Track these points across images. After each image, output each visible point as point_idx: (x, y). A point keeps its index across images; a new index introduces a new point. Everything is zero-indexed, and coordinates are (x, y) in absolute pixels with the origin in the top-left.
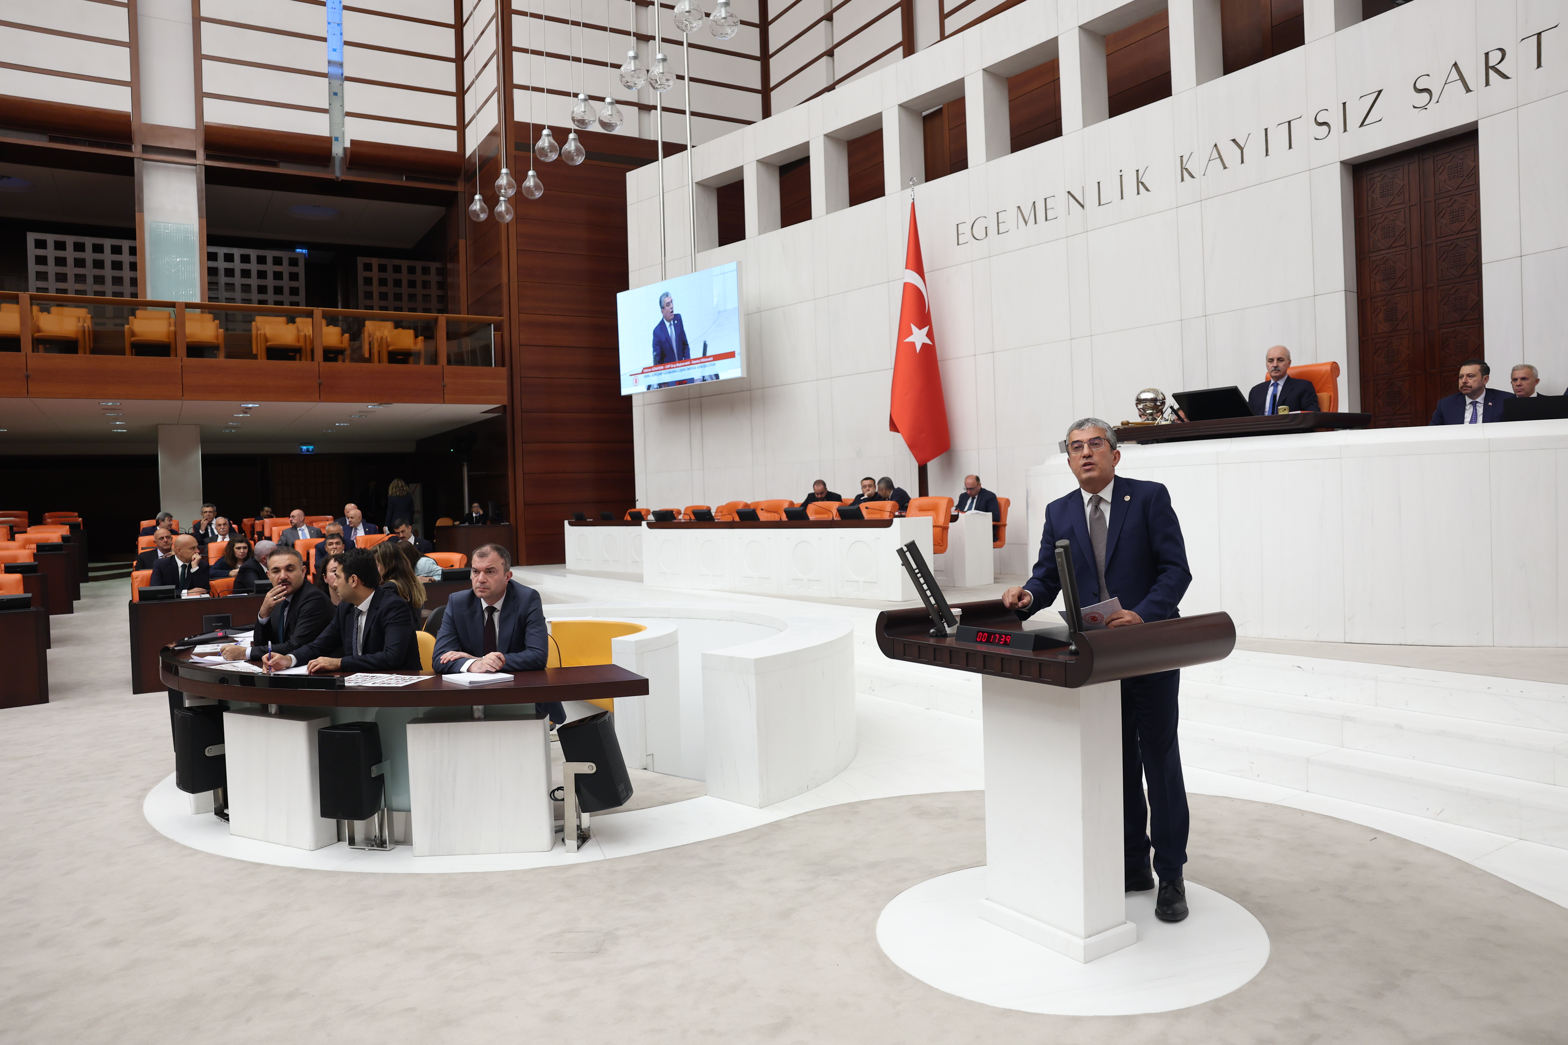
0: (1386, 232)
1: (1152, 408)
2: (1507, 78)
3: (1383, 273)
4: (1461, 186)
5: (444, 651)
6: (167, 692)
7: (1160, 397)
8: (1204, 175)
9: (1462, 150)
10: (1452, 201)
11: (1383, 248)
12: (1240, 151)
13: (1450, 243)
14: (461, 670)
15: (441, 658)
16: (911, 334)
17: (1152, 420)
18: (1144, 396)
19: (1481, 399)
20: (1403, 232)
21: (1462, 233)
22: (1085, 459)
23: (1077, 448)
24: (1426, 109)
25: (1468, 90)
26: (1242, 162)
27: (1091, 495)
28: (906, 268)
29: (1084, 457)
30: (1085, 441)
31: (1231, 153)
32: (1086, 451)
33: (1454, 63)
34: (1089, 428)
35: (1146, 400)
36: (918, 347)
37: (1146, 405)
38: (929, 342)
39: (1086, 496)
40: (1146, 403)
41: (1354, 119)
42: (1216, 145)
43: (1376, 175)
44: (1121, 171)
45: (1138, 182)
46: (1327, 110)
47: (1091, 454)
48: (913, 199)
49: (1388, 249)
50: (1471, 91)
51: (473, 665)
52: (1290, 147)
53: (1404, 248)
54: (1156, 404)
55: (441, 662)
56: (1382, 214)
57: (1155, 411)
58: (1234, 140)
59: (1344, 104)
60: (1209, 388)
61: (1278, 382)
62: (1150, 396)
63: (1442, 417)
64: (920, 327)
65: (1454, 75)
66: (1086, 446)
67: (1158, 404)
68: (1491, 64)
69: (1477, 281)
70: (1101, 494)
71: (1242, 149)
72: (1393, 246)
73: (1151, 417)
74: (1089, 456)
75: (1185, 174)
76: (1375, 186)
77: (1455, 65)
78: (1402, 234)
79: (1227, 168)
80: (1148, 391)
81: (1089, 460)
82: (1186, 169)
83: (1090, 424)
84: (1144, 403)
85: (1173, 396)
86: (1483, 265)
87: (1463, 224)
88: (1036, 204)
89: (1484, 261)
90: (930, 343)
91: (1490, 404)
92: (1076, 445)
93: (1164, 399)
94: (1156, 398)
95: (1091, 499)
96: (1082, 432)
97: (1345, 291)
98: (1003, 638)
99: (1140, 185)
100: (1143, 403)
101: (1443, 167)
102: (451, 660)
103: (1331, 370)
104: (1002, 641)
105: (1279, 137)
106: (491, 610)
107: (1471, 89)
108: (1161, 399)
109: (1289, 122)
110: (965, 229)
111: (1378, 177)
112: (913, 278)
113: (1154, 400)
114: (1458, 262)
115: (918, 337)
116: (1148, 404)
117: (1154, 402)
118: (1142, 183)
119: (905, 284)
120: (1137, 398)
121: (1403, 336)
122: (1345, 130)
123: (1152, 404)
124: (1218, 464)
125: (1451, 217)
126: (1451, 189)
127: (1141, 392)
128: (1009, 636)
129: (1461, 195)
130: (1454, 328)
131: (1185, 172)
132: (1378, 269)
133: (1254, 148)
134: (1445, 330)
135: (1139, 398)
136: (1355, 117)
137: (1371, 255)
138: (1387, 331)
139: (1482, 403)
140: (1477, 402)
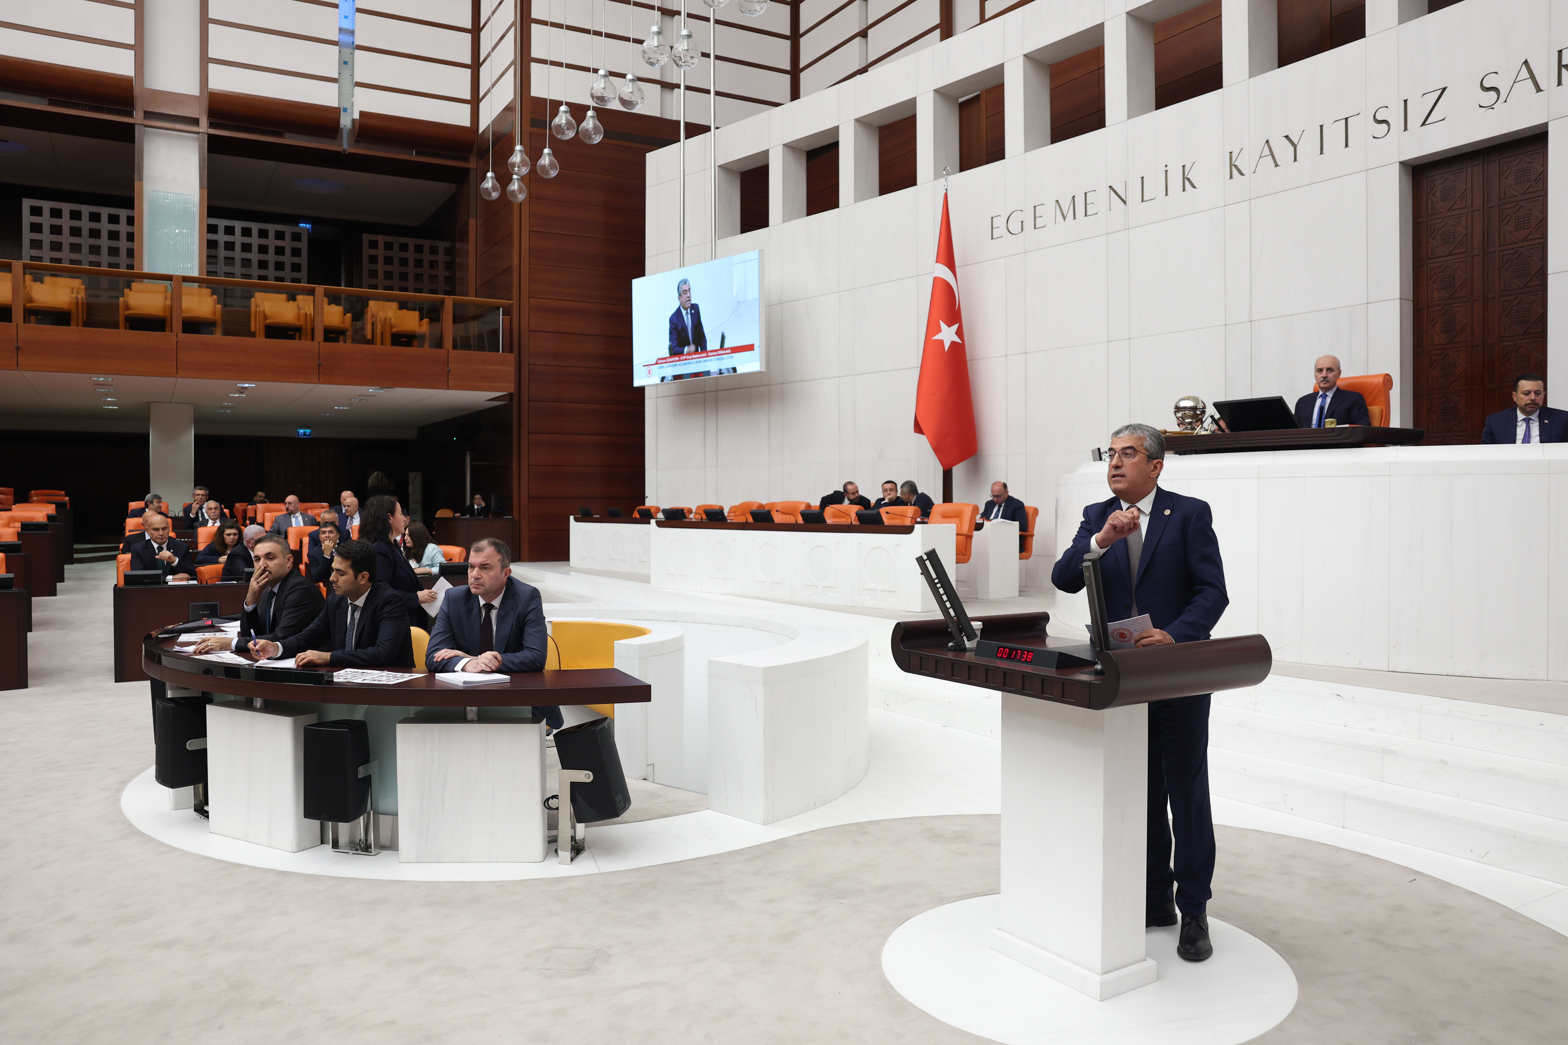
0: (1446, 238)
1: (1191, 416)
3: (1441, 281)
4: (1527, 192)
5: (438, 649)
6: (149, 681)
7: (1200, 406)
8: (1254, 172)
9: (1531, 153)
10: (1518, 207)
11: (1443, 255)
12: (1293, 148)
13: (1513, 251)
14: (456, 669)
15: (435, 655)
16: (940, 331)
17: (1191, 430)
18: (1183, 404)
19: (1535, 416)
20: (1464, 239)
21: (1527, 241)
24: (1493, 108)
25: (1539, 89)
26: (1295, 160)
28: (936, 262)
31: (1283, 151)
33: (1524, 60)
35: (1185, 408)
36: (947, 346)
37: (1185, 414)
38: (958, 340)
40: (1185, 411)
41: (1416, 118)
42: (1267, 141)
43: (1437, 177)
44: (1166, 166)
45: (1184, 178)
46: (1387, 107)
48: (946, 190)
49: (1448, 256)
50: (1542, 91)
51: (468, 664)
52: (1347, 146)
53: (1463, 255)
54: (1195, 412)
55: (435, 660)
56: (1442, 219)
57: (1194, 421)
58: (1287, 137)
59: (1406, 101)
60: (1253, 398)
61: (1327, 394)
62: (1189, 404)
63: (1491, 434)
64: (950, 325)
65: (1525, 73)
67: (1198, 412)
68: (1564, 63)
69: (1541, 292)
71: (1295, 146)
72: (1453, 253)
73: (1190, 426)
74: (1118, 467)
75: (1234, 170)
76: (1435, 189)
77: (1525, 63)
78: (1463, 241)
79: (1278, 166)
80: (1188, 399)
81: (1118, 472)
82: (1236, 165)
84: (1183, 411)
85: (1213, 405)
86: (1549, 276)
87: (1528, 231)
88: (1075, 198)
89: (1549, 272)
90: (959, 341)
91: (1548, 423)
93: (1205, 407)
94: (1196, 406)
96: (1119, 440)
97: (1400, 299)
99: (1186, 181)
100: (1182, 411)
101: (1509, 171)
102: (445, 658)
103: (1384, 382)
105: (1334, 135)
106: (489, 607)
107: (1542, 89)
108: (1201, 408)
109: (1346, 119)
110: (1000, 222)
111: (1439, 180)
112: (944, 272)
113: (1194, 409)
114: (1523, 272)
115: (947, 335)
116: (1187, 412)
117: (1193, 411)
118: (1188, 179)
119: (935, 279)
120: (1176, 406)
121: (1460, 349)
122: (1406, 129)
123: (1192, 412)
124: (1259, 478)
125: (1516, 224)
126: (1517, 194)
127: (1181, 400)
128: (1031, 653)
129: (1527, 201)
130: (1516, 342)
131: (1234, 168)
132: (1436, 276)
133: (1308, 146)
134: (1506, 343)
135: (1178, 405)
136: (1416, 116)
137: (1430, 261)
138: (1444, 343)
139: (1537, 420)
140: (1530, 419)
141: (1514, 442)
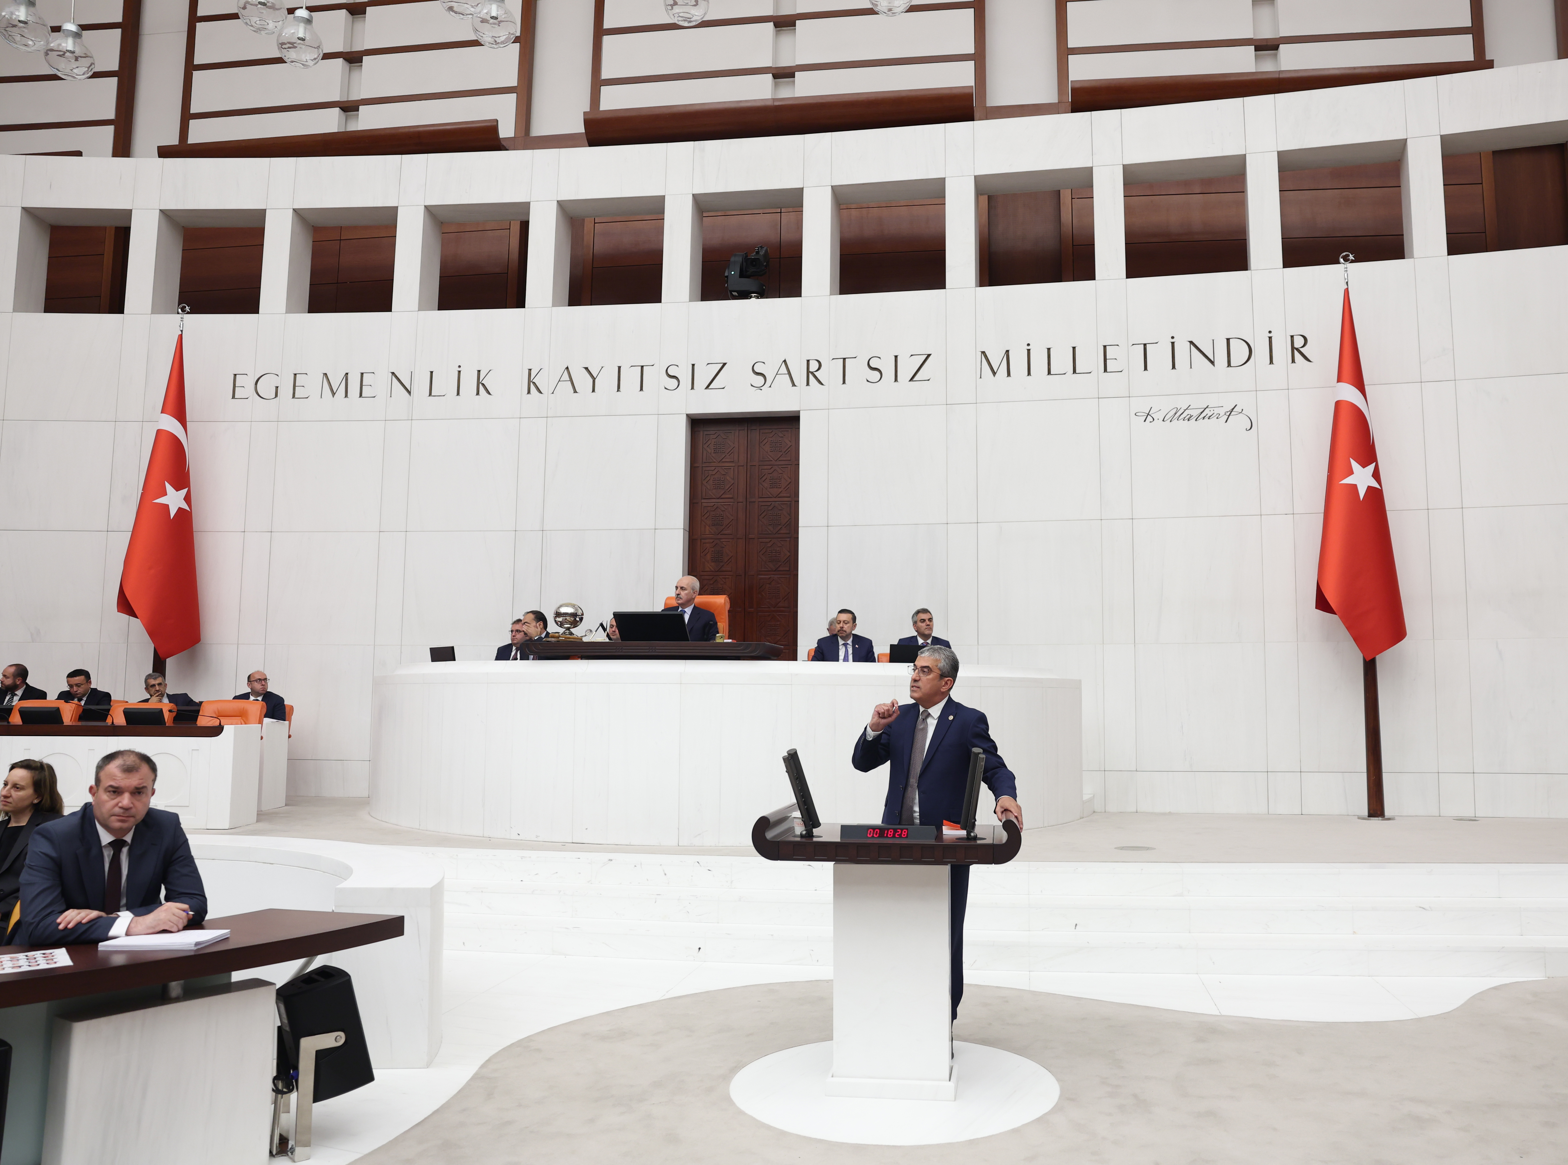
0: (717, 483)
1: (571, 623)
2: (822, 384)
3: (713, 519)
4: (780, 459)
5: (53, 912)
7: (580, 613)
8: (553, 393)
9: (782, 430)
10: (772, 470)
11: (715, 497)
12: (592, 380)
13: (769, 504)
14: (112, 933)
16: (164, 494)
17: (569, 635)
18: (563, 610)
19: (850, 642)
21: (779, 497)
24: (761, 390)
25: (794, 385)
26: (593, 391)
28: (162, 412)
31: (583, 381)
33: (784, 360)
35: (566, 614)
36: (173, 513)
37: (566, 619)
38: (186, 508)
40: (566, 617)
41: (702, 382)
42: (567, 368)
44: (460, 366)
45: (479, 382)
46: (678, 366)
48: (182, 331)
49: (718, 499)
50: (795, 386)
51: (132, 925)
52: (641, 389)
53: (732, 500)
54: (575, 619)
55: (61, 927)
56: (714, 468)
57: (572, 626)
58: (586, 369)
59: (693, 365)
60: (654, 611)
61: (686, 610)
62: (570, 610)
63: (822, 653)
64: (178, 488)
65: (783, 370)
67: (578, 619)
68: (811, 370)
69: (789, 539)
70: (930, 711)
71: (594, 379)
72: (722, 497)
73: (567, 631)
75: (532, 387)
76: (709, 442)
77: (785, 361)
78: (731, 488)
79: (577, 392)
80: (567, 605)
82: (534, 383)
84: (564, 617)
86: (799, 528)
87: (781, 490)
88: (349, 375)
89: (800, 524)
90: (188, 509)
91: (857, 646)
93: (583, 615)
94: (576, 613)
97: (684, 529)
99: (481, 386)
100: (562, 617)
101: (766, 440)
104: (897, 835)
105: (631, 378)
106: (117, 845)
108: (580, 614)
109: (642, 367)
110: (247, 383)
111: (712, 434)
112: (170, 424)
113: (574, 615)
114: (775, 522)
115: (174, 499)
116: (568, 618)
117: (574, 617)
118: (483, 385)
119: (159, 432)
120: (557, 612)
121: (727, 577)
122: (692, 388)
123: (572, 619)
124: (681, 684)
125: (771, 482)
126: (772, 460)
127: (561, 606)
129: (780, 466)
130: (770, 576)
131: (532, 385)
132: (708, 514)
133: (607, 381)
134: (762, 576)
135: (558, 611)
136: (702, 380)
137: (703, 501)
138: (713, 570)
139: (851, 644)
140: (848, 644)
141: (838, 660)
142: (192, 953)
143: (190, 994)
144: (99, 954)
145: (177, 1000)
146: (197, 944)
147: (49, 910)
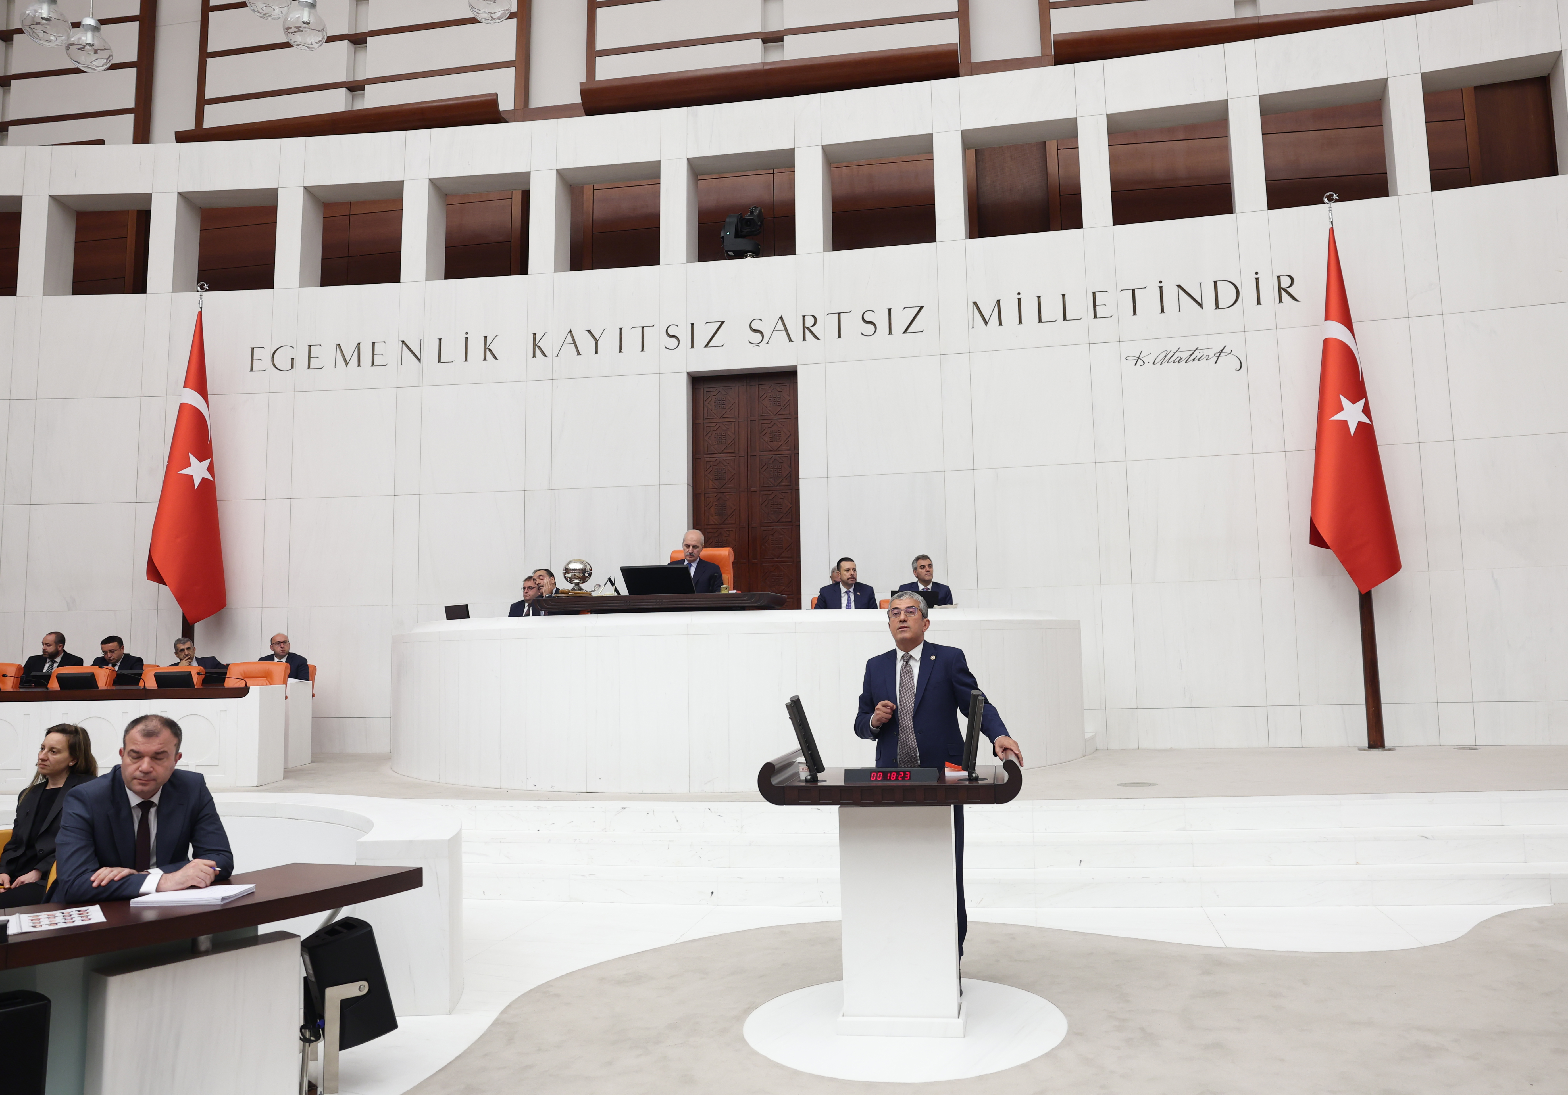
0: (718, 439)
1: (581, 578)
2: (818, 339)
3: (715, 473)
4: (779, 413)
5: (87, 870)
7: (588, 568)
8: (557, 356)
9: (781, 385)
10: (772, 424)
11: (717, 452)
12: (594, 343)
13: (770, 457)
14: (143, 889)
15: (92, 878)
16: (189, 465)
17: (579, 590)
18: (572, 566)
19: (852, 590)
20: (733, 442)
21: (779, 450)
22: (901, 623)
23: (896, 614)
24: (759, 346)
25: (791, 340)
26: (596, 352)
27: (903, 653)
28: (184, 387)
29: (900, 621)
30: (902, 609)
31: (586, 343)
32: (902, 617)
33: (780, 316)
34: (906, 599)
35: (575, 570)
36: (197, 482)
37: (575, 575)
38: (210, 478)
39: (900, 654)
40: (575, 573)
41: (701, 340)
42: (570, 331)
43: (712, 389)
44: (467, 333)
45: (485, 348)
46: (677, 326)
47: (906, 619)
48: (201, 308)
49: (720, 454)
50: (792, 341)
51: (162, 881)
52: (643, 349)
53: (733, 455)
54: (584, 575)
55: (95, 885)
56: (716, 424)
57: (581, 582)
58: (589, 331)
59: (692, 324)
61: (691, 563)
62: (579, 566)
63: (825, 602)
64: (201, 460)
65: (780, 326)
66: (903, 613)
67: (586, 575)
68: (807, 325)
69: (790, 491)
70: (911, 653)
71: (597, 341)
72: (724, 452)
73: (577, 587)
74: (904, 621)
75: (537, 351)
76: (710, 399)
77: (781, 318)
79: (580, 354)
80: (576, 561)
81: (905, 625)
82: (539, 346)
83: (907, 596)
84: (573, 573)
85: (621, 569)
86: (800, 479)
87: (780, 444)
88: (361, 345)
89: (800, 477)
90: (212, 479)
91: (858, 593)
92: (895, 611)
93: (591, 570)
94: (585, 569)
95: (903, 656)
96: (901, 601)
97: (687, 484)
98: (907, 774)
99: (488, 351)
100: (572, 573)
101: (765, 394)
102: (116, 879)
104: (907, 777)
105: (632, 339)
106: (145, 806)
107: (792, 340)
108: (589, 570)
109: (643, 328)
110: (264, 356)
111: (713, 391)
112: (193, 398)
113: (583, 571)
114: (776, 474)
115: (197, 470)
116: (577, 574)
117: (583, 573)
118: (490, 350)
119: (182, 405)
121: (730, 529)
122: (692, 346)
123: (581, 575)
124: (688, 635)
125: (771, 436)
126: (771, 414)
127: (570, 563)
129: (779, 420)
130: (772, 528)
131: (537, 349)
132: (711, 469)
133: (609, 342)
134: (765, 528)
135: (567, 567)
136: (701, 338)
137: (706, 456)
138: (717, 523)
139: (853, 592)
140: (850, 591)
142: (219, 908)
143: (219, 947)
144: (132, 910)
145: (206, 953)
146: (223, 899)
147: (83, 869)
